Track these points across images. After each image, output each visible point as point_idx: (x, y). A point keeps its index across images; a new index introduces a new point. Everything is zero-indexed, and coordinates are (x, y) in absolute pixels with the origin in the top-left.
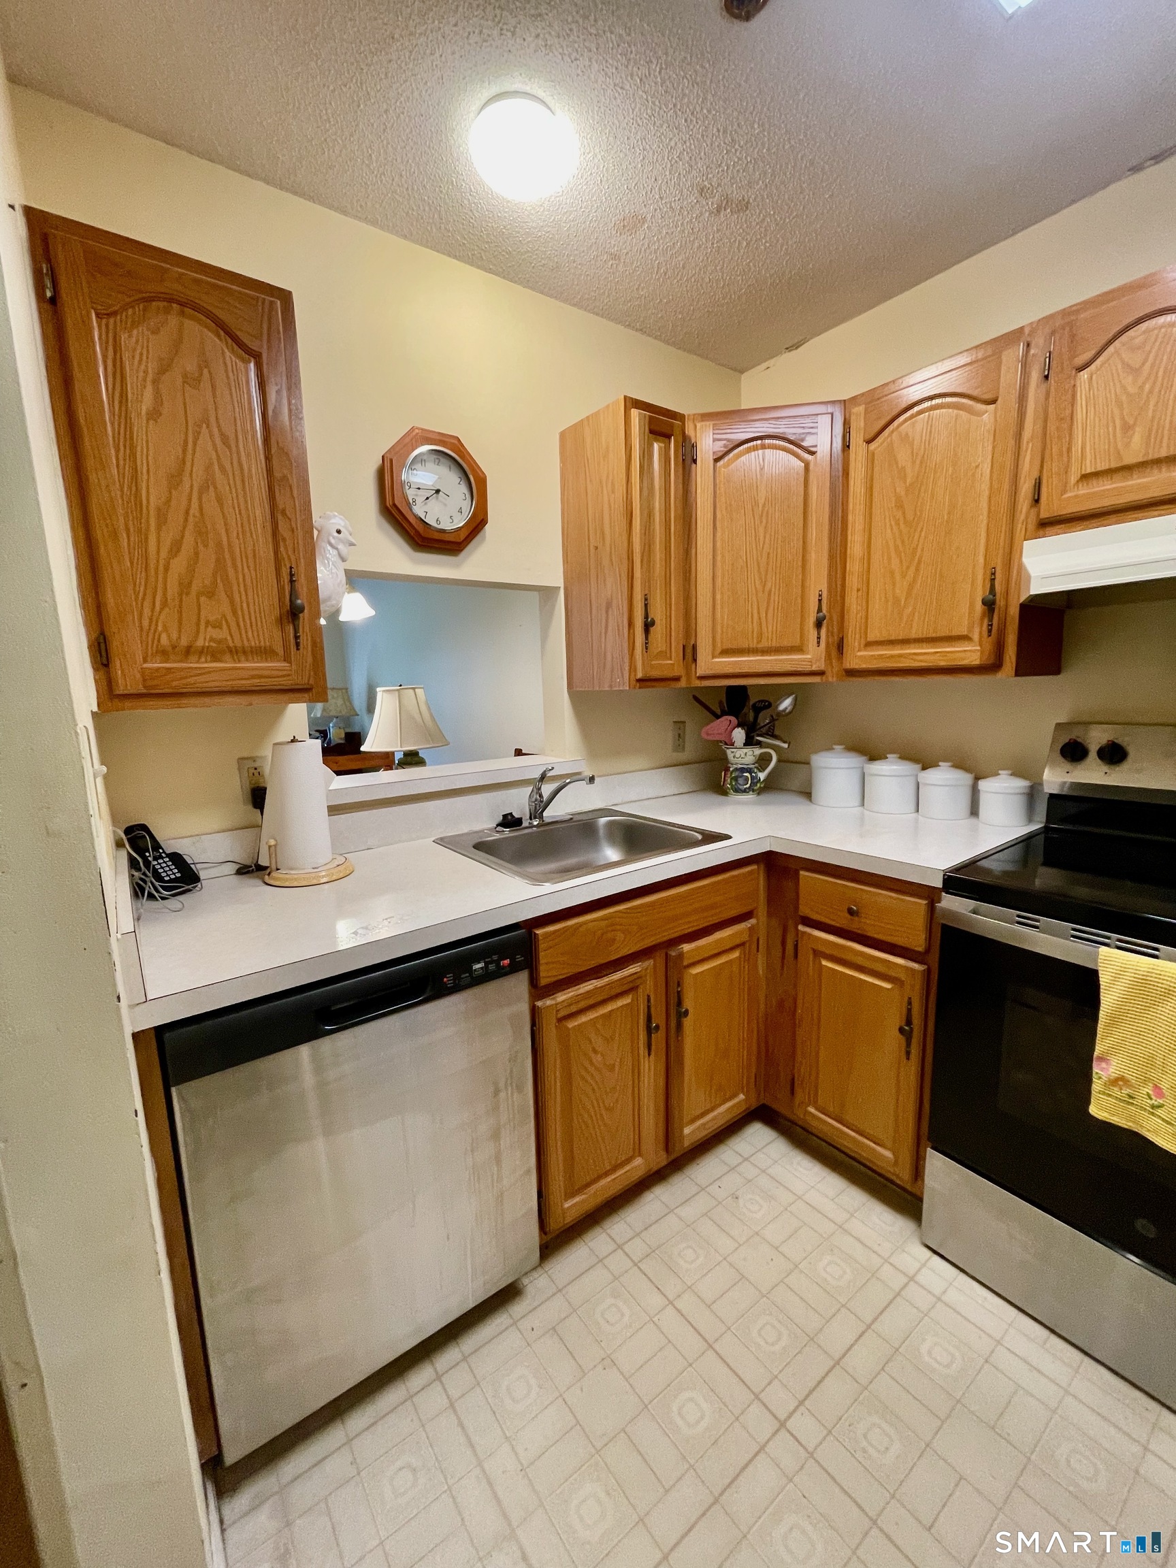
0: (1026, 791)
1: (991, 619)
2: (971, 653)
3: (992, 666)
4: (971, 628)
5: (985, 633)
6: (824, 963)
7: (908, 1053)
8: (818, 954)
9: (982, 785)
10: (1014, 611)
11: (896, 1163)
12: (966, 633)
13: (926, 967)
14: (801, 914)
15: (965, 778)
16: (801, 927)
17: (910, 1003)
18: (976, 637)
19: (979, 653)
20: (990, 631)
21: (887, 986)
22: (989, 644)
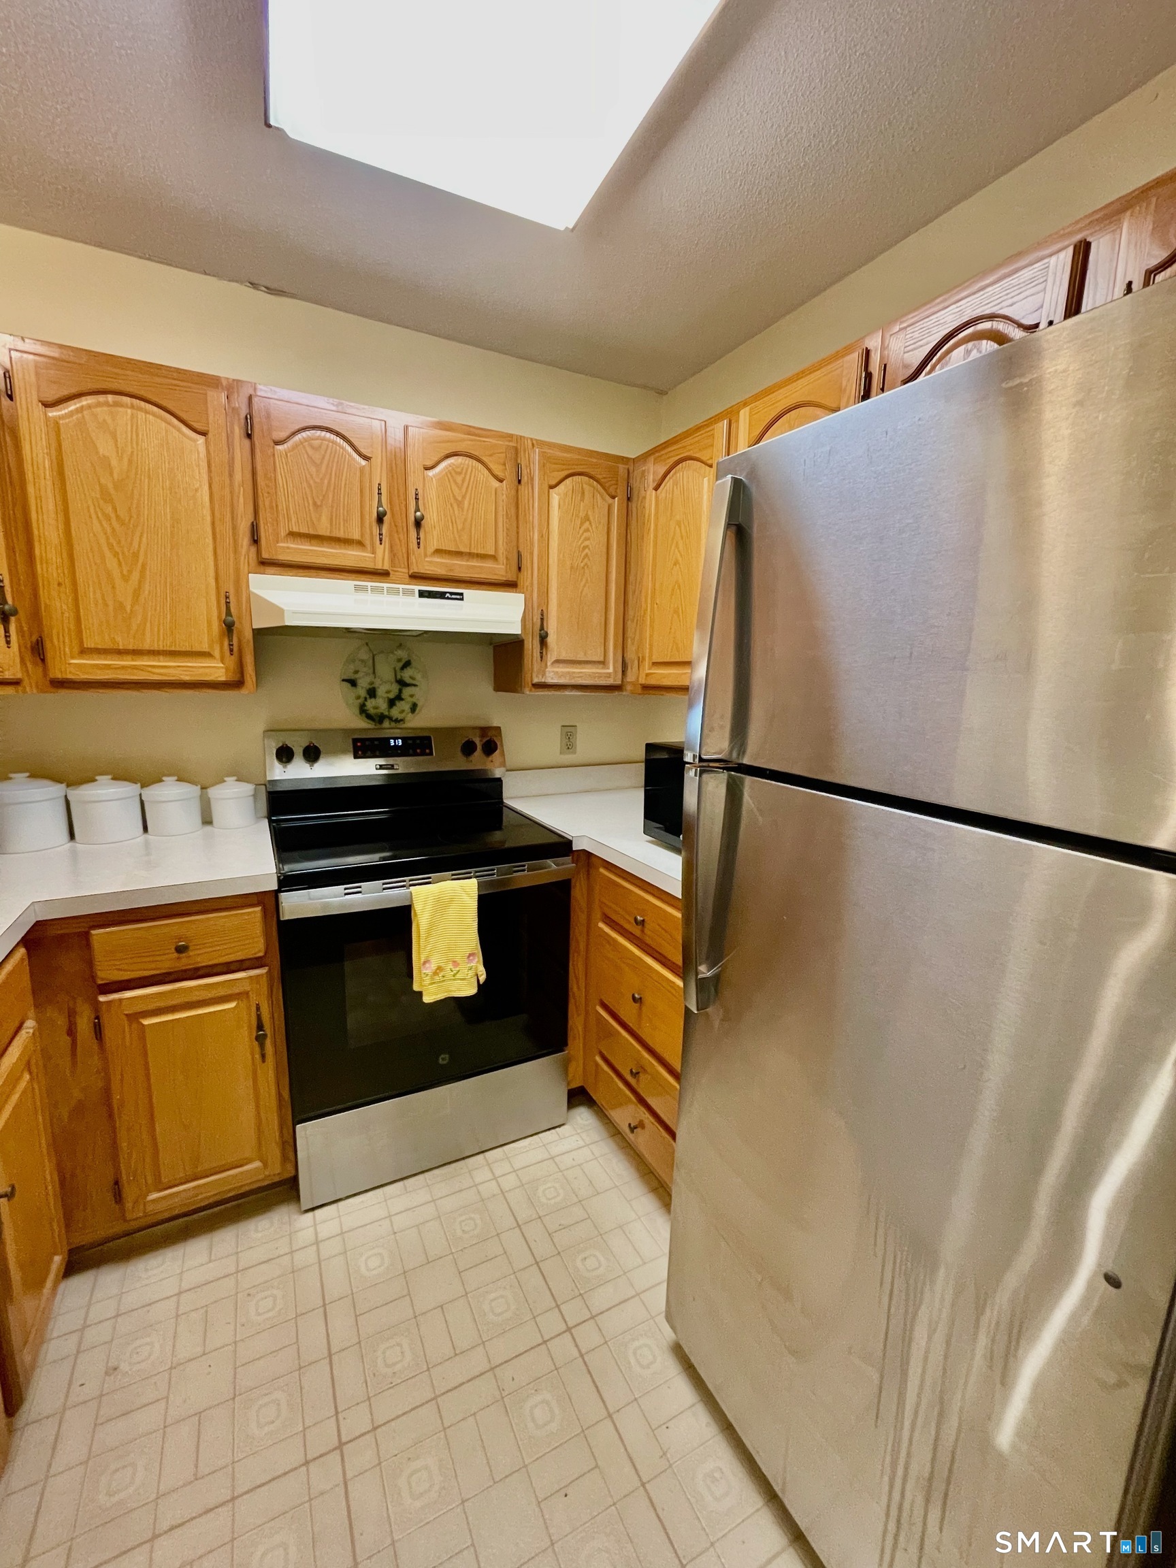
0: (252, 793)
1: (230, 640)
2: (217, 669)
3: (237, 684)
4: (211, 646)
5: (227, 653)
6: (146, 1022)
7: (263, 1056)
8: (134, 1017)
9: (213, 792)
10: (248, 635)
11: (265, 1165)
12: (207, 650)
13: (267, 968)
14: (100, 982)
15: (193, 791)
16: (102, 999)
17: (258, 1008)
18: (217, 653)
19: (224, 670)
20: (231, 650)
21: (232, 1005)
22: (231, 661)
